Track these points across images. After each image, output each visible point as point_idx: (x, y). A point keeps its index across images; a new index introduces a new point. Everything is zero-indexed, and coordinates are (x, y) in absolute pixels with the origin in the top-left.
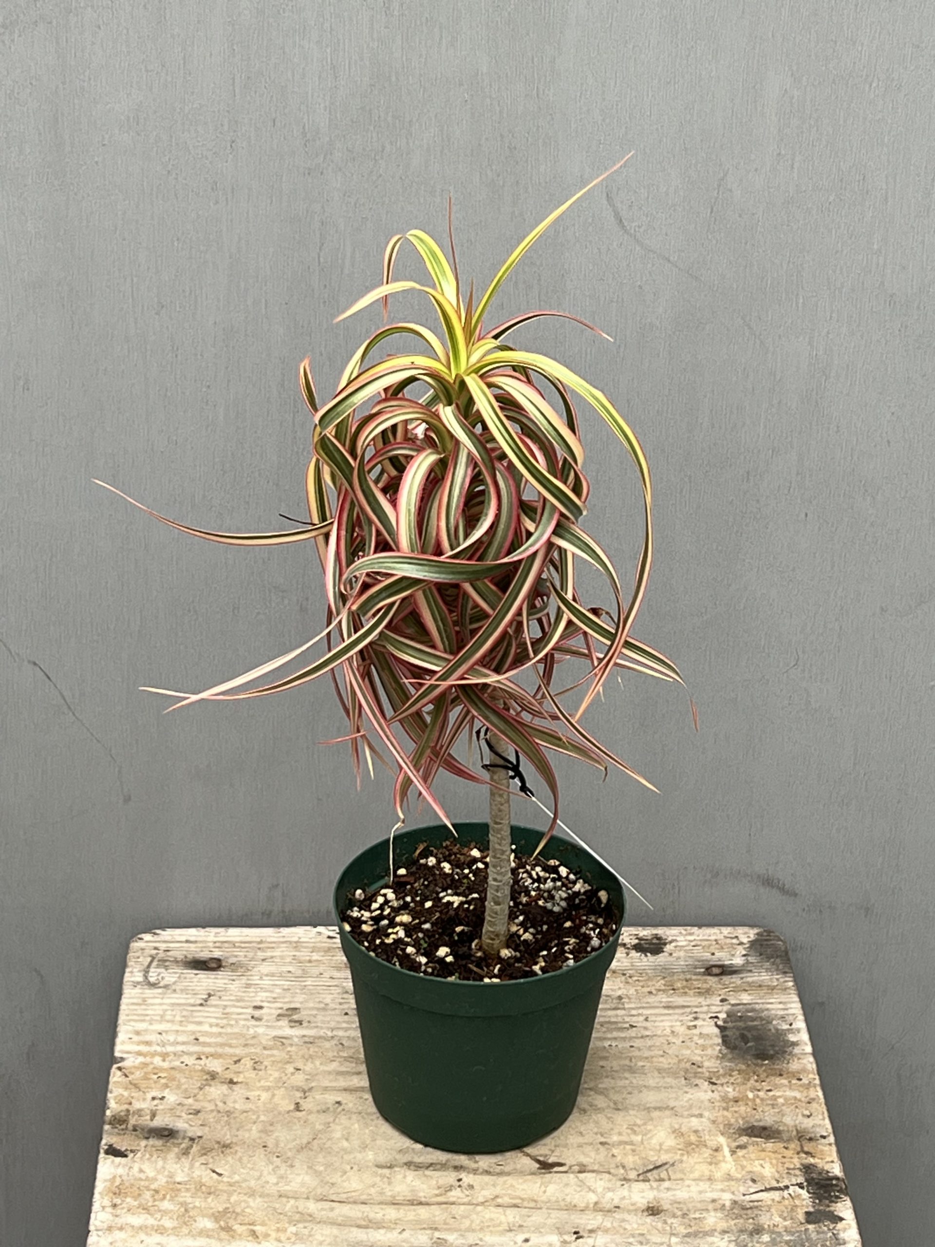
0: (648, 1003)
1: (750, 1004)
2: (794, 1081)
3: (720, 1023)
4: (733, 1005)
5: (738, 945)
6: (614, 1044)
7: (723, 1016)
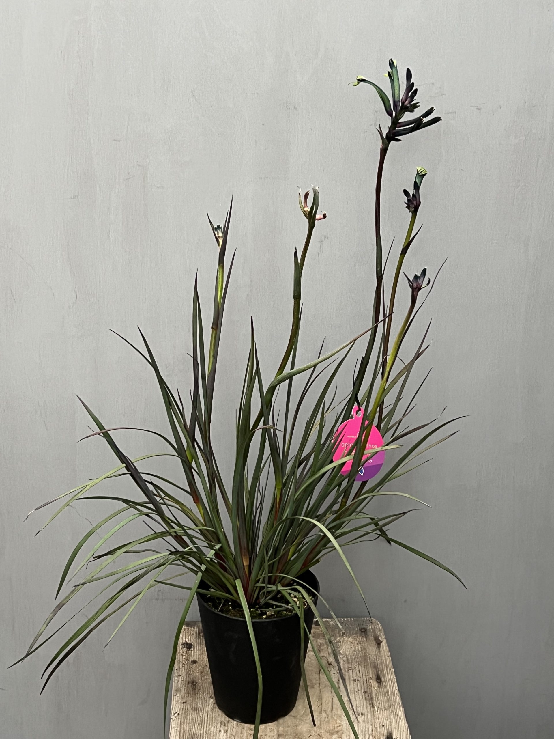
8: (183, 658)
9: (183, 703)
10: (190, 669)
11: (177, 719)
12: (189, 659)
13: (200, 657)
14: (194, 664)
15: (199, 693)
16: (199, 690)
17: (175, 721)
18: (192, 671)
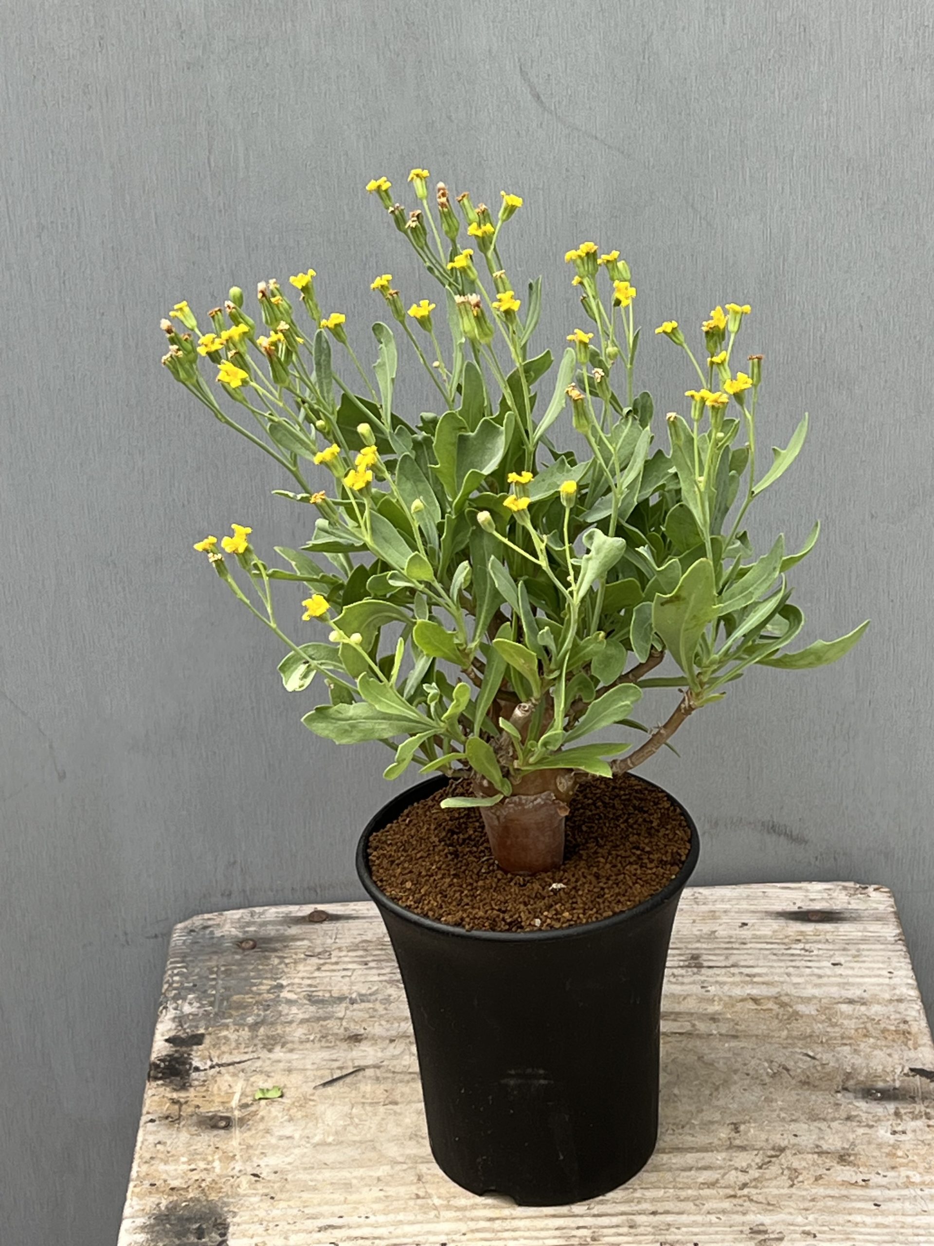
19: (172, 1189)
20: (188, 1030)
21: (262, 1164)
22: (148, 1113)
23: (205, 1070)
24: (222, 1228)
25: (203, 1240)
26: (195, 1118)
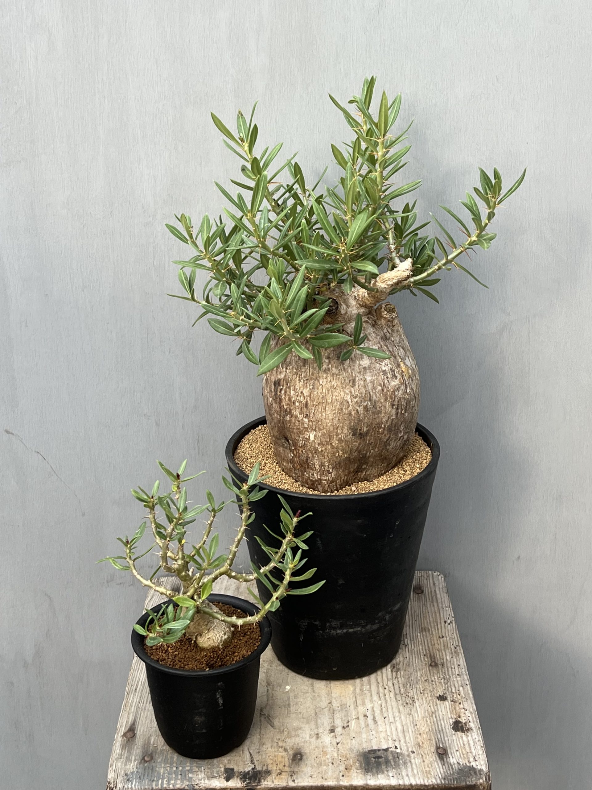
0: (406, 724)
1: (411, 762)
2: (341, 774)
3: (391, 749)
4: (409, 756)
5: (468, 761)
6: (369, 711)
7: (398, 751)
8: (463, 705)
9: (443, 637)
10: (446, 686)
11: (445, 617)
12: (453, 703)
13: (435, 707)
14: (441, 695)
15: (424, 651)
16: (425, 655)
17: (448, 614)
18: (443, 684)
19: (346, 769)
20: (221, 774)
21: (330, 742)
22: (287, 782)
23: (255, 766)
24: (374, 751)
25: (383, 756)
26: (292, 766)
